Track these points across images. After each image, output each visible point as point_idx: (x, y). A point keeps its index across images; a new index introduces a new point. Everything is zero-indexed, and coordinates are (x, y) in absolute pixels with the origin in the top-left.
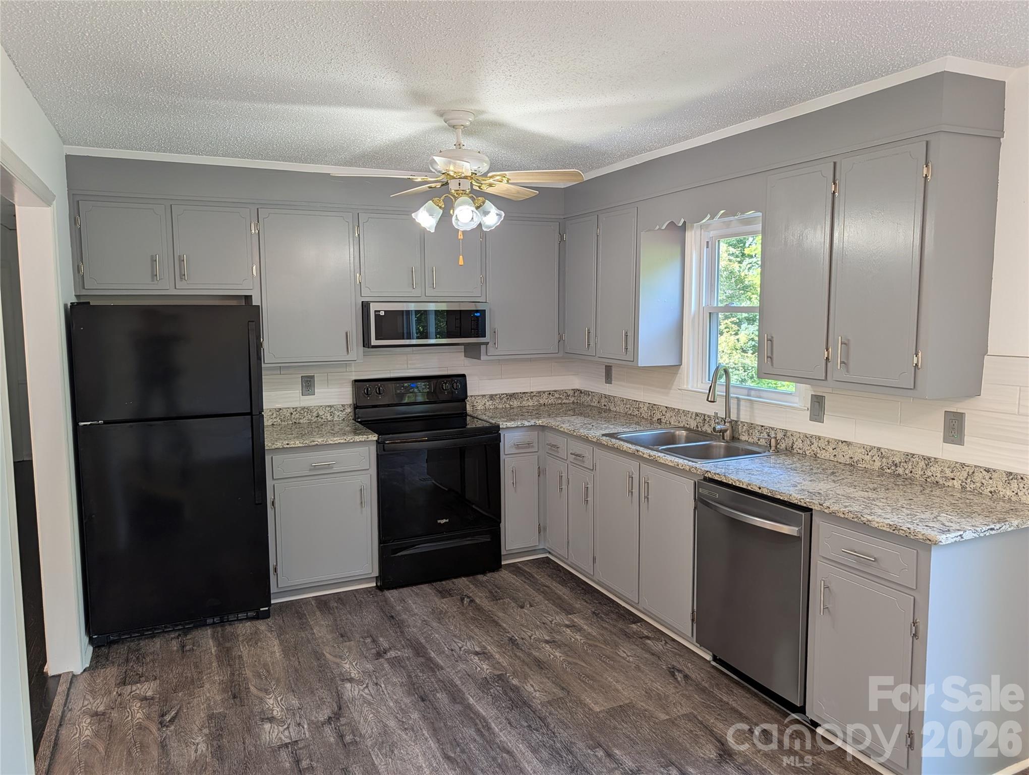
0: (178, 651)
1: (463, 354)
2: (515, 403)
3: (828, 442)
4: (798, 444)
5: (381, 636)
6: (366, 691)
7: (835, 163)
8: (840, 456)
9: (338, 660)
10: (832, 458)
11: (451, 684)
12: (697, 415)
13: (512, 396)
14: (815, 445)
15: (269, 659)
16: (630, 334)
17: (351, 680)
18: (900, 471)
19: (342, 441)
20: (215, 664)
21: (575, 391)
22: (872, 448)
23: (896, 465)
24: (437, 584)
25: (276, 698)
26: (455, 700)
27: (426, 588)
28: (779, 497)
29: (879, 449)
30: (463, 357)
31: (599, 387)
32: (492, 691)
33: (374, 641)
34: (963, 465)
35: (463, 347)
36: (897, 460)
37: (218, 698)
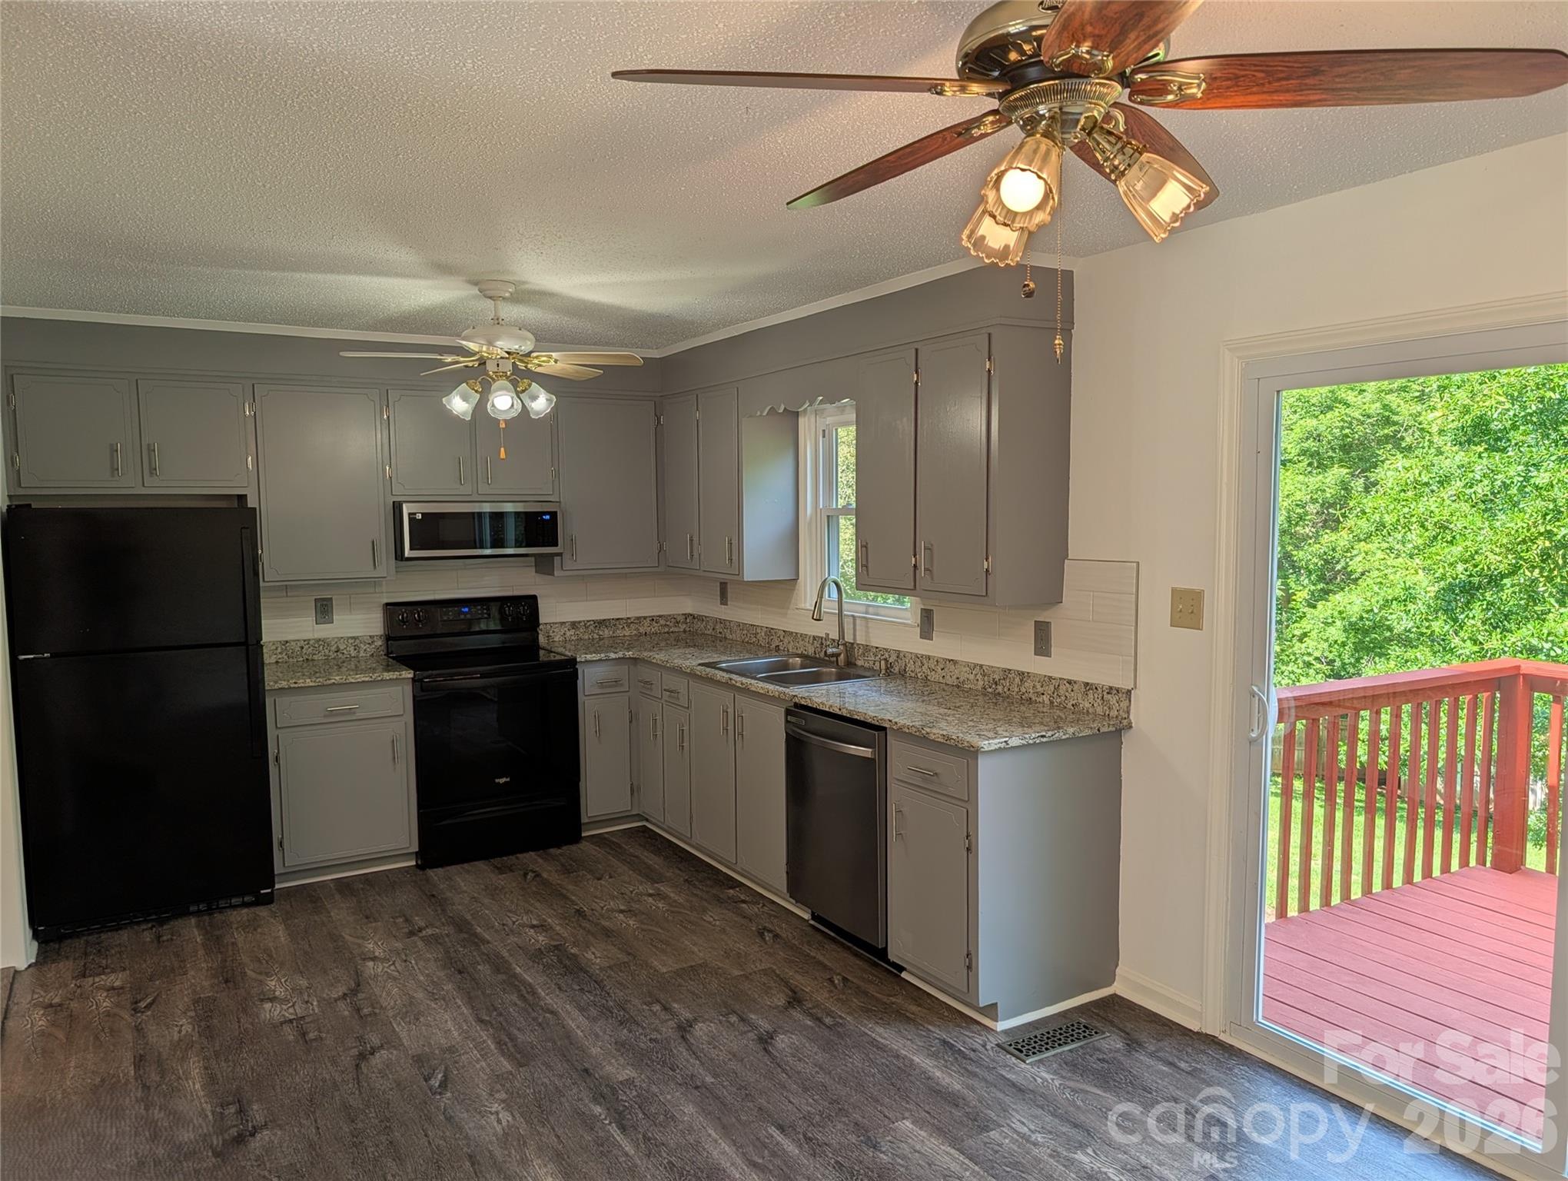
0: (152, 942)
1: (534, 569)
2: (606, 633)
3: (937, 661)
4: (910, 666)
5: (417, 915)
6: (392, 968)
7: (917, 350)
8: (948, 677)
9: (360, 941)
10: (941, 680)
11: (497, 957)
12: (814, 638)
13: (601, 623)
14: (926, 666)
15: (271, 944)
16: (735, 542)
17: (374, 959)
18: (1000, 689)
19: (367, 679)
20: (201, 952)
21: (687, 616)
22: (976, 665)
23: (996, 684)
24: (497, 861)
25: (279, 980)
26: (498, 970)
27: (481, 865)
28: (856, 717)
29: (981, 666)
30: (534, 573)
31: (711, 609)
32: (545, 960)
33: (406, 920)
34: (1050, 678)
35: (533, 559)
36: (997, 678)
37: (206, 984)
